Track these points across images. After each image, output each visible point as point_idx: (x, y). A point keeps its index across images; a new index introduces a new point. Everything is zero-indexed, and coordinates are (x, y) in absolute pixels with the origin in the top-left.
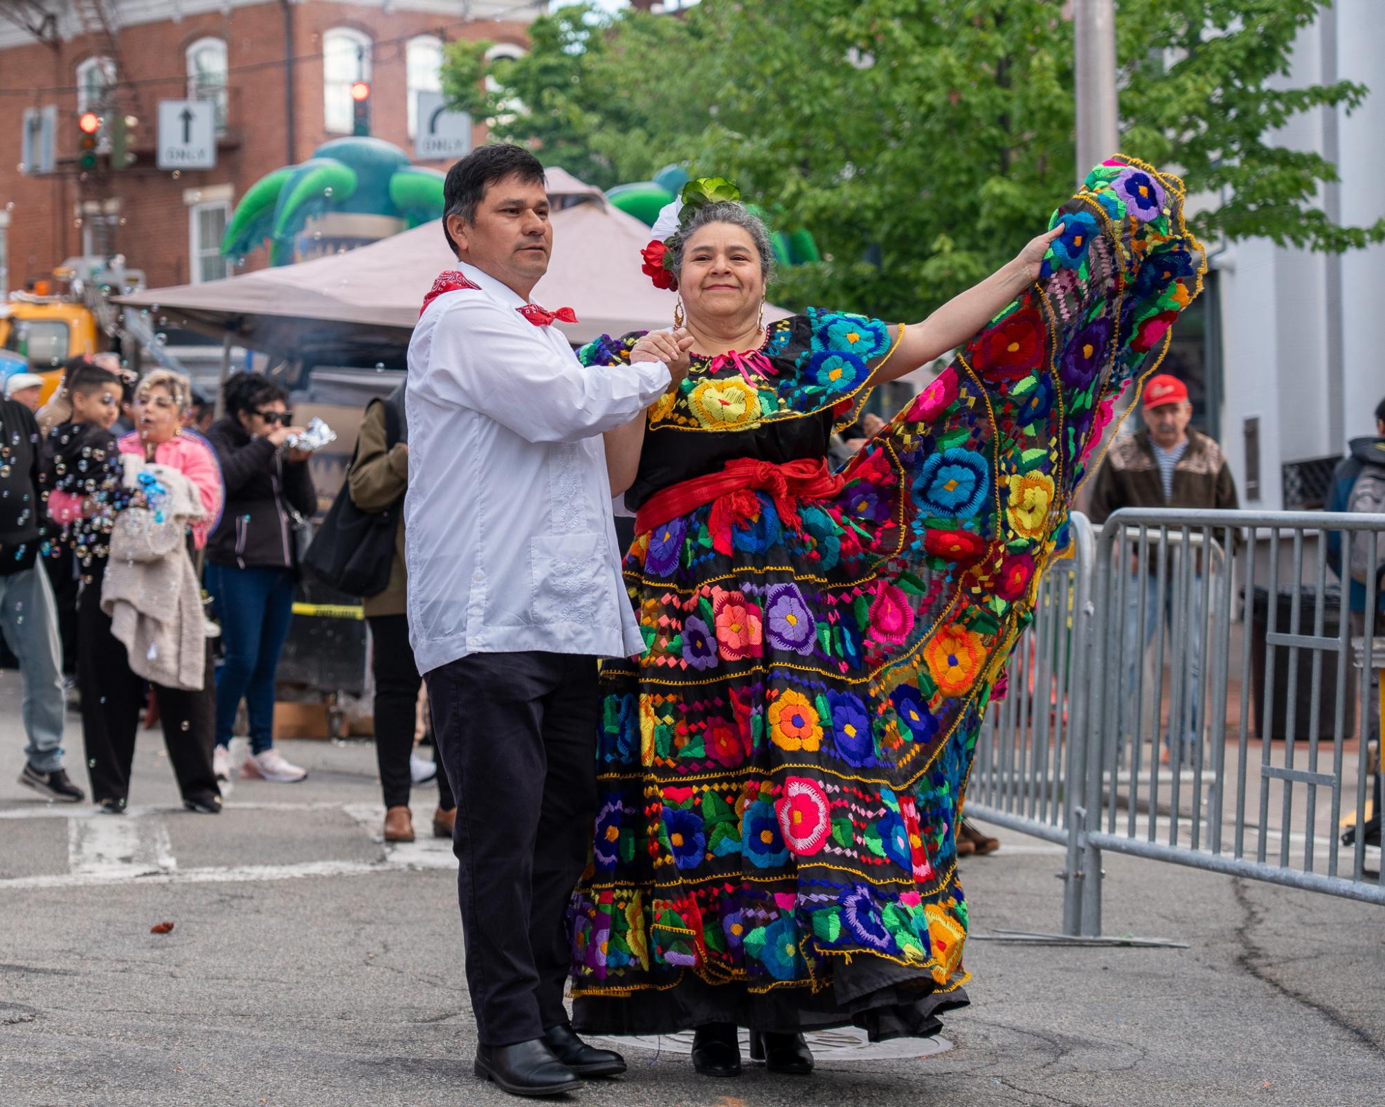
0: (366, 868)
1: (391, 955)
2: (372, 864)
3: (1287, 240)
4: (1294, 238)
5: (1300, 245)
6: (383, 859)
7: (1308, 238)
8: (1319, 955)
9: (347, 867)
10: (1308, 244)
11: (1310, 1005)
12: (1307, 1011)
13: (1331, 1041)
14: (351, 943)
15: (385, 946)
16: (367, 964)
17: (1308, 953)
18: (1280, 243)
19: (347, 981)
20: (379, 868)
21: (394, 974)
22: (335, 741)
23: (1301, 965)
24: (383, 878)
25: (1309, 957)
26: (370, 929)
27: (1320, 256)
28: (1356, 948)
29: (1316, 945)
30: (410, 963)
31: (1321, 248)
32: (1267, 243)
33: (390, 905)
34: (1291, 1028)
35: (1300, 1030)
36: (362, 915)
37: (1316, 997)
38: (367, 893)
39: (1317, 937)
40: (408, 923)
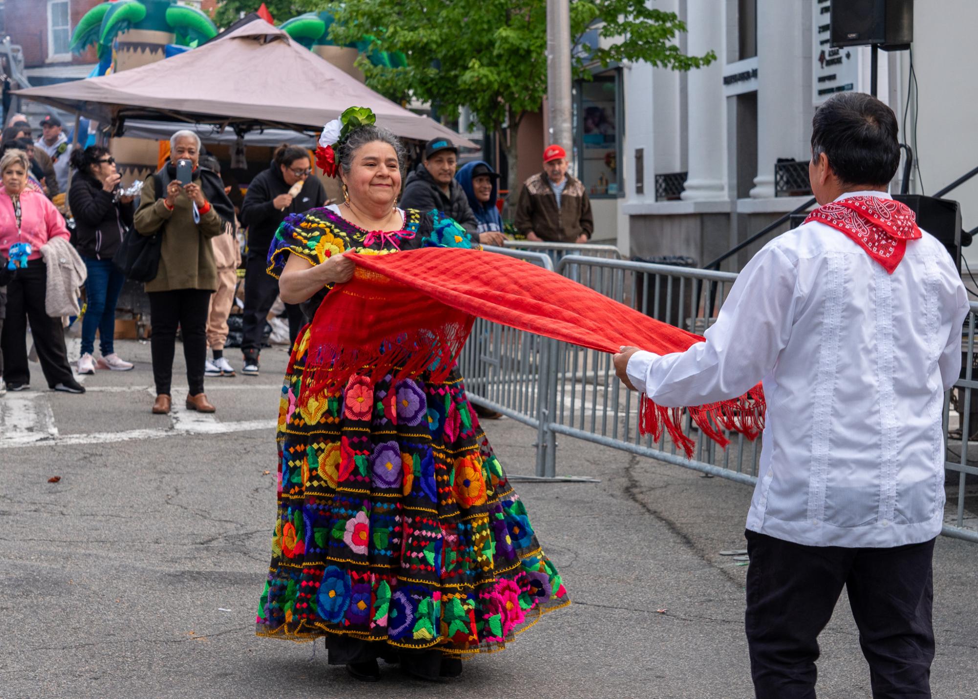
0: (164, 434)
1: (180, 496)
2: (166, 431)
3: (659, 63)
4: (662, 61)
5: (665, 66)
6: (172, 428)
7: (670, 62)
8: (667, 485)
9: (152, 433)
10: (670, 66)
11: (661, 519)
12: (660, 524)
13: (671, 544)
14: (158, 488)
15: (177, 490)
16: (168, 503)
17: (661, 484)
18: (655, 64)
19: (158, 515)
20: (170, 433)
21: (183, 510)
22: (141, 341)
23: (658, 493)
24: (173, 440)
25: (661, 487)
26: (167, 478)
27: (677, 73)
28: (686, 480)
29: (666, 478)
30: (191, 502)
31: (677, 68)
32: (649, 66)
33: (178, 460)
34: (652, 536)
35: (656, 537)
36: (163, 468)
37: (665, 515)
38: (164, 452)
39: (665, 473)
40: (188, 473)
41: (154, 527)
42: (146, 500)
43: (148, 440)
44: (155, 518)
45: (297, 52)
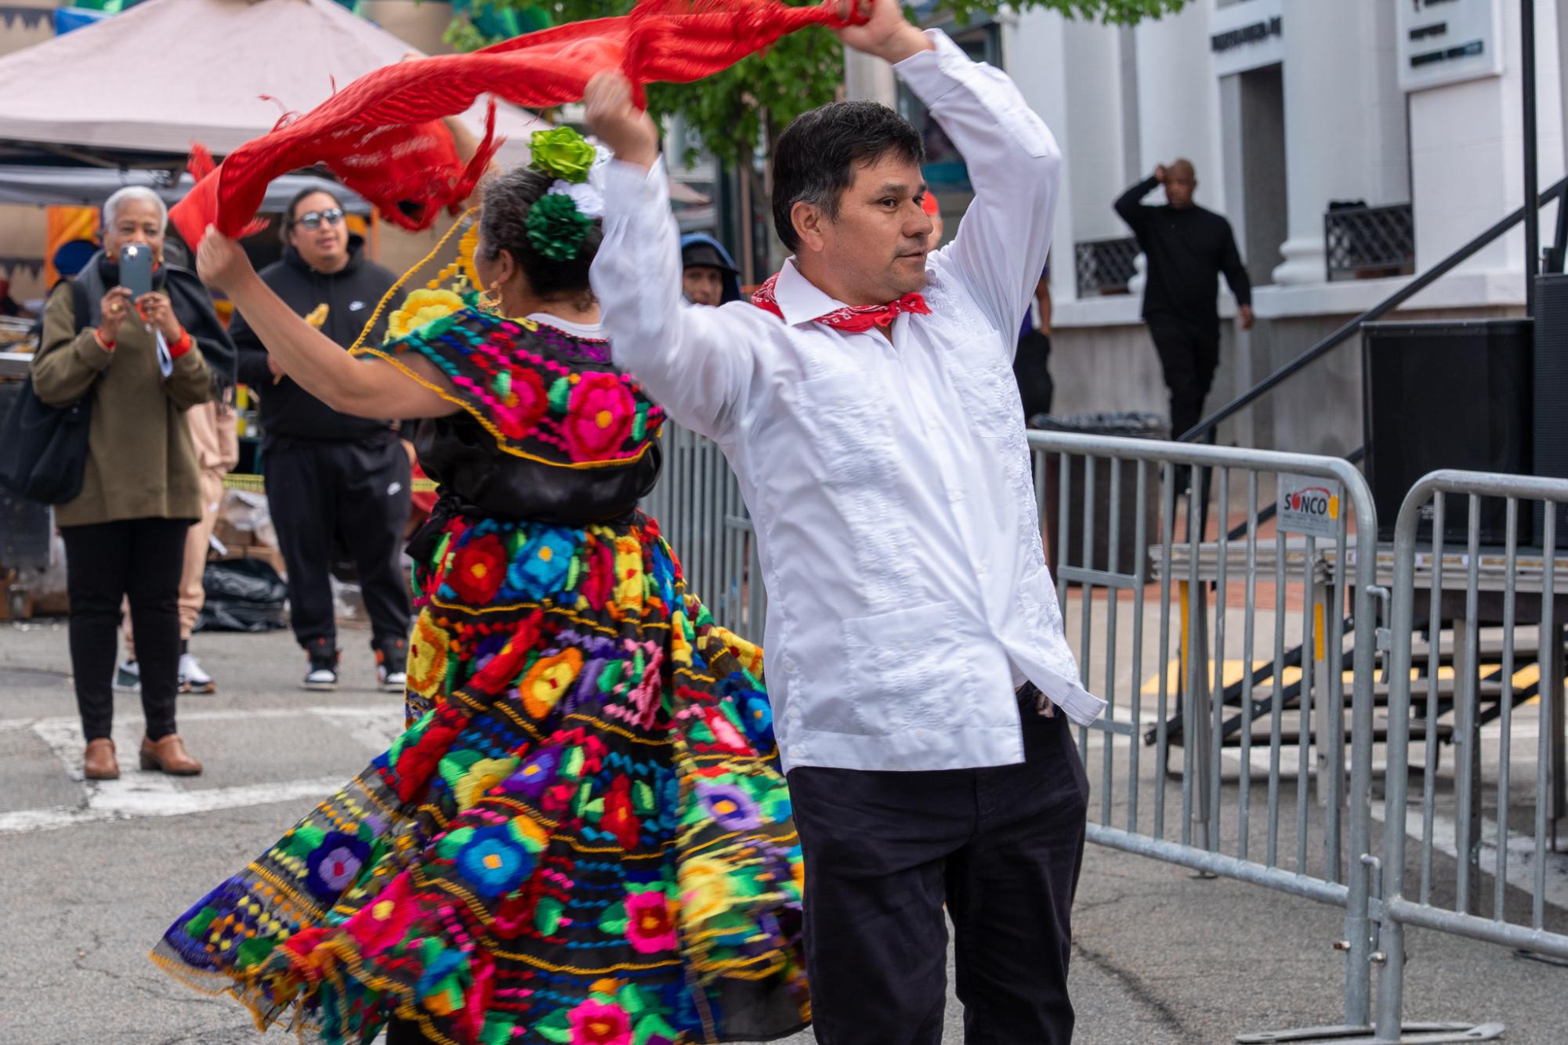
0: (67, 819)
1: (103, 951)
2: (73, 813)
3: (1075, 10)
4: (1083, 8)
5: (1089, 16)
6: (85, 806)
7: (1098, 8)
8: (1119, 898)
9: (44, 818)
10: (1098, 16)
11: (1110, 970)
12: (1107, 980)
13: (1133, 1024)
14: (57, 935)
15: (96, 939)
16: (79, 967)
17: (1108, 895)
18: (1068, 14)
19: (58, 993)
20: (81, 818)
21: (110, 980)
22: (17, 625)
23: (1101, 913)
24: (87, 832)
25: (1109, 902)
26: (77, 912)
27: (1113, 29)
28: (1159, 886)
29: (1116, 882)
30: (126, 963)
31: (1113, 19)
32: (1054, 16)
33: (98, 874)
34: (1090, 1007)
35: (1100, 1010)
36: (68, 891)
37: (1118, 960)
38: (69, 857)
40: (120, 900)
41: (50, 1020)
42: (32, 960)
43: (35, 834)
44: (51, 998)
45: (324, 16)
